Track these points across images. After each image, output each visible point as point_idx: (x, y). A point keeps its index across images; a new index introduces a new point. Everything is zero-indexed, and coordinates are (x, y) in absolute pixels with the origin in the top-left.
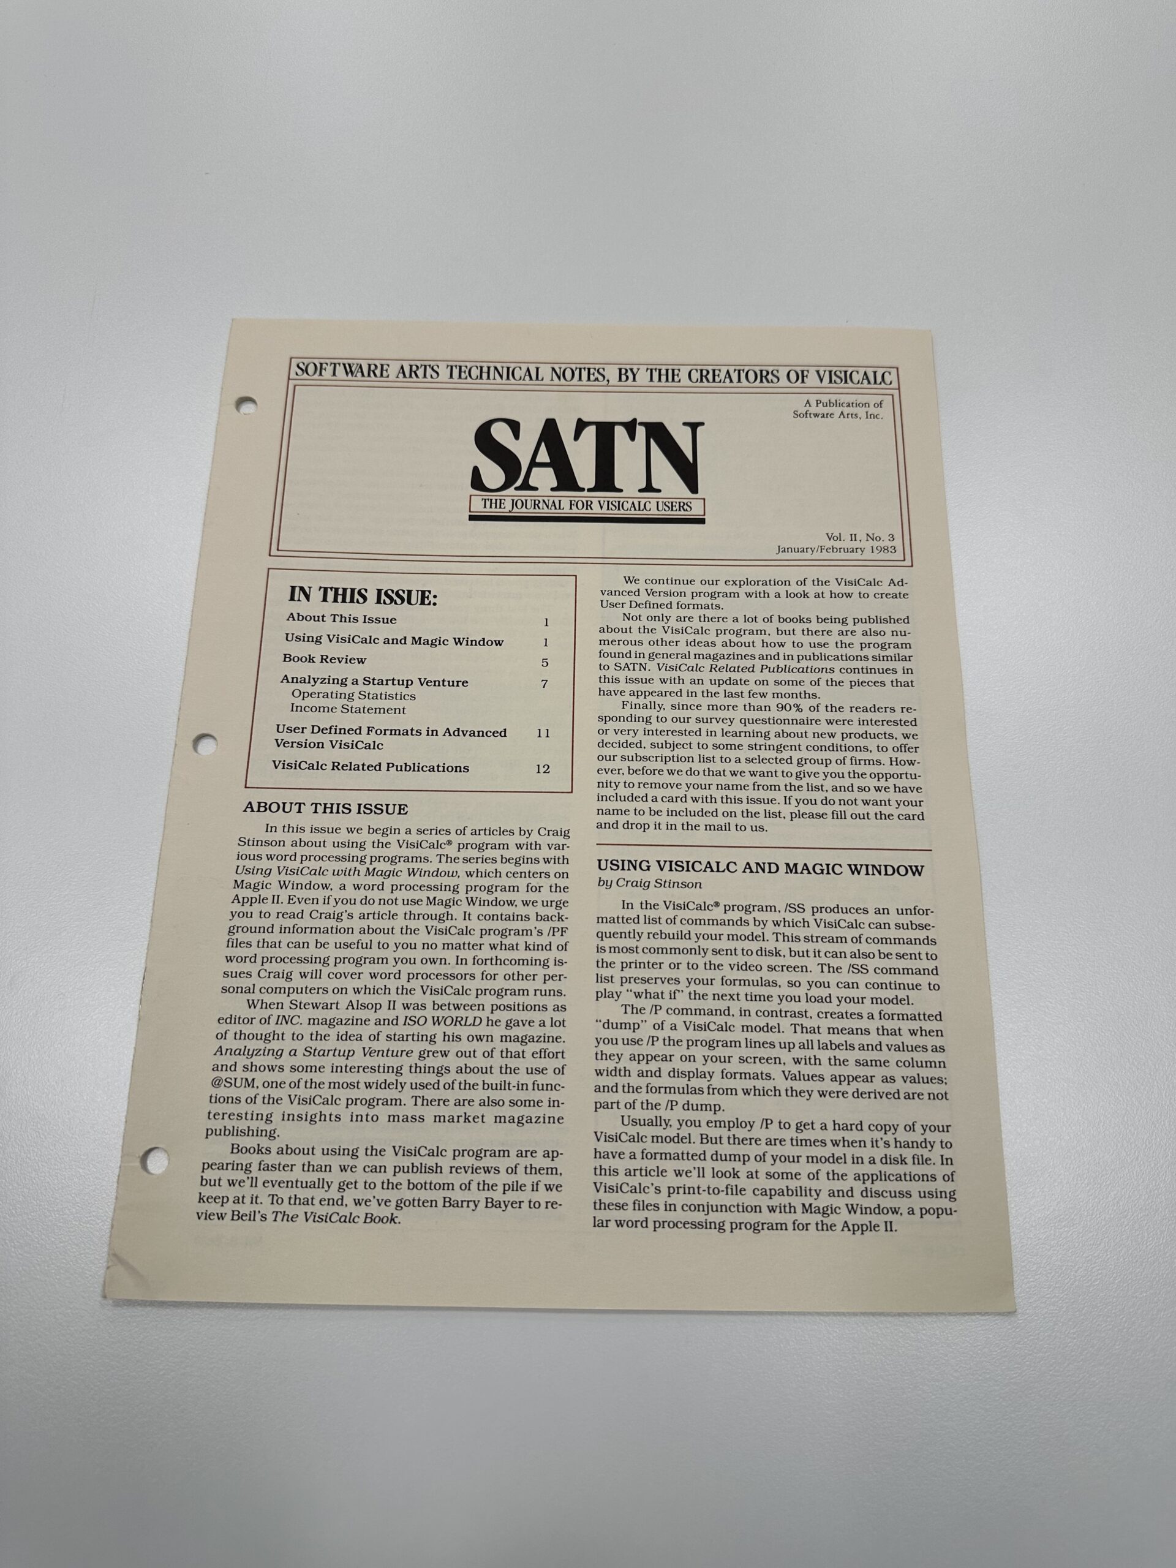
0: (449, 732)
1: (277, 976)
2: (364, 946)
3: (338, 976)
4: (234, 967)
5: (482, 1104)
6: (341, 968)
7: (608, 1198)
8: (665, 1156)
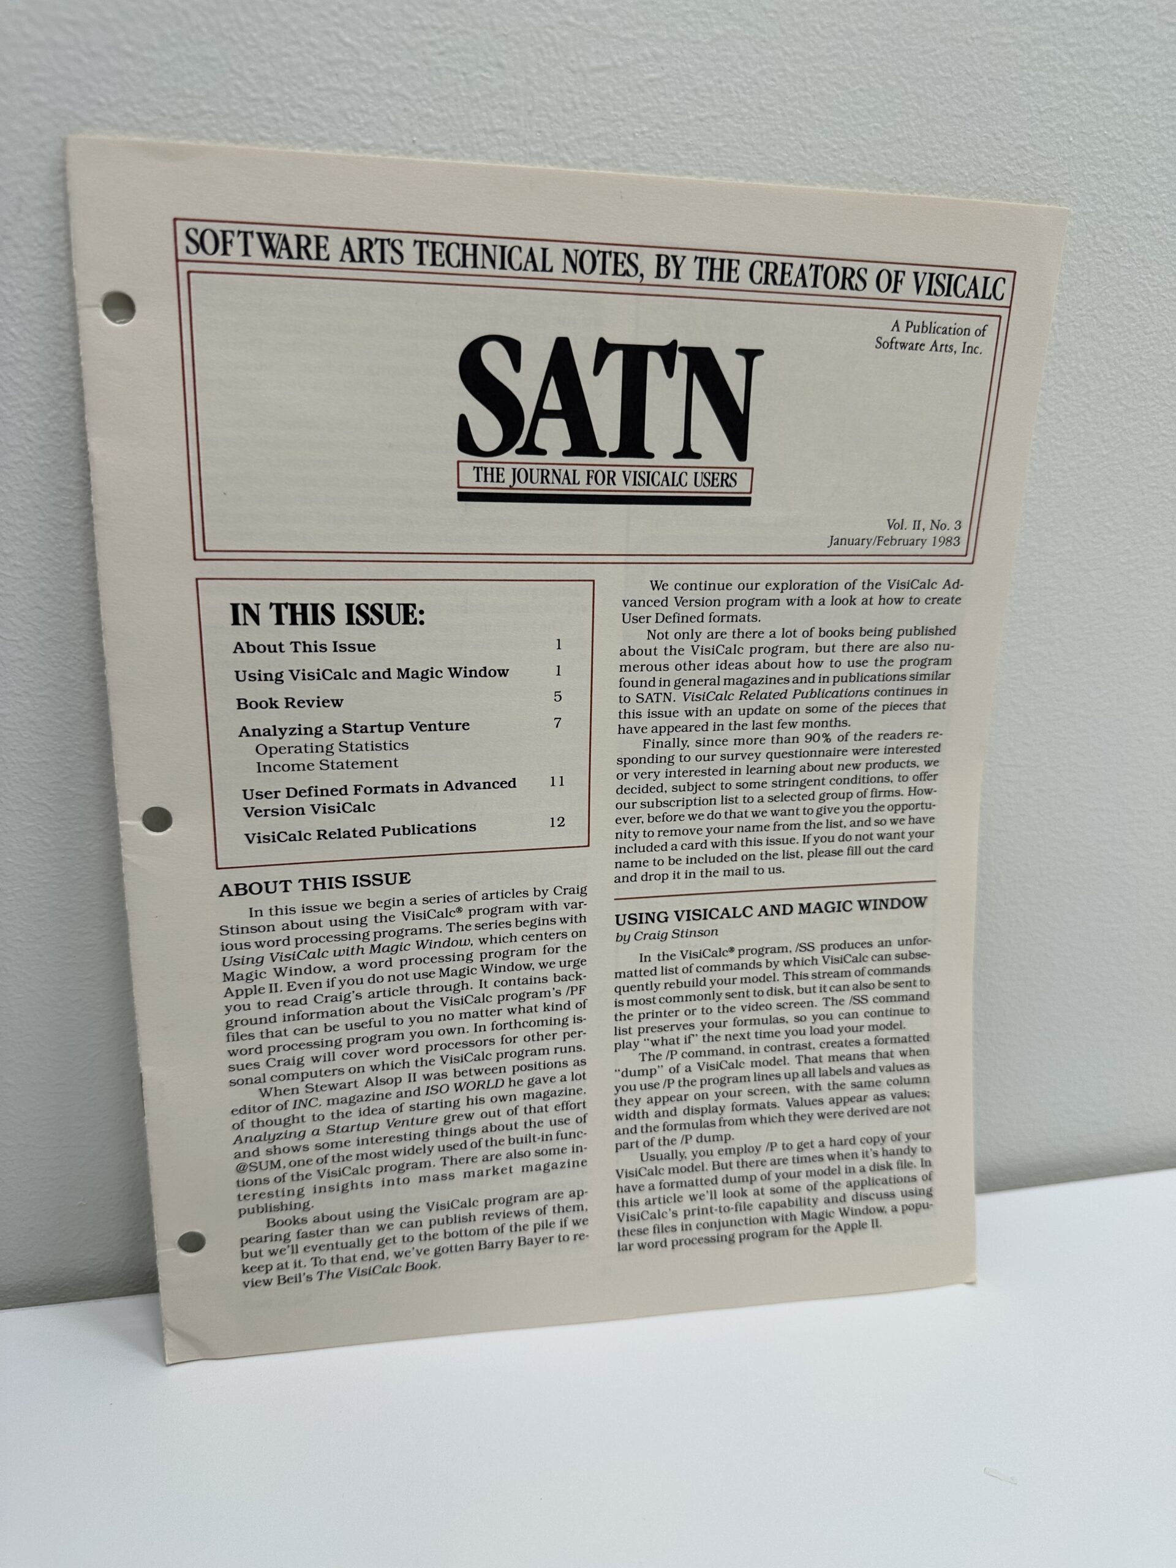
0: (451, 786)
1: (287, 1063)
2: (377, 1024)
3: (353, 1056)
4: (239, 1060)
5: (509, 1157)
6: (355, 1048)
7: (629, 1226)
8: (681, 1184)
